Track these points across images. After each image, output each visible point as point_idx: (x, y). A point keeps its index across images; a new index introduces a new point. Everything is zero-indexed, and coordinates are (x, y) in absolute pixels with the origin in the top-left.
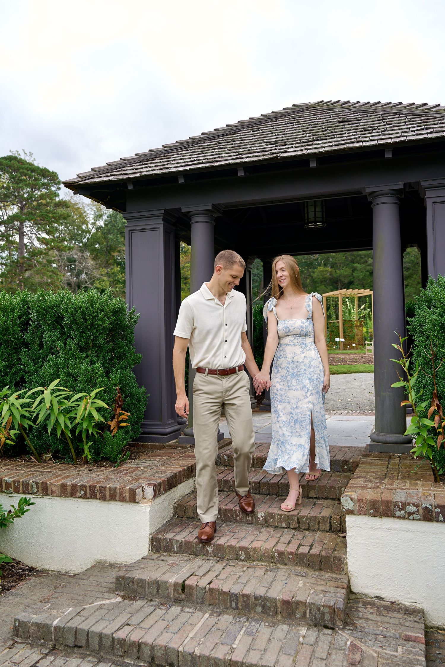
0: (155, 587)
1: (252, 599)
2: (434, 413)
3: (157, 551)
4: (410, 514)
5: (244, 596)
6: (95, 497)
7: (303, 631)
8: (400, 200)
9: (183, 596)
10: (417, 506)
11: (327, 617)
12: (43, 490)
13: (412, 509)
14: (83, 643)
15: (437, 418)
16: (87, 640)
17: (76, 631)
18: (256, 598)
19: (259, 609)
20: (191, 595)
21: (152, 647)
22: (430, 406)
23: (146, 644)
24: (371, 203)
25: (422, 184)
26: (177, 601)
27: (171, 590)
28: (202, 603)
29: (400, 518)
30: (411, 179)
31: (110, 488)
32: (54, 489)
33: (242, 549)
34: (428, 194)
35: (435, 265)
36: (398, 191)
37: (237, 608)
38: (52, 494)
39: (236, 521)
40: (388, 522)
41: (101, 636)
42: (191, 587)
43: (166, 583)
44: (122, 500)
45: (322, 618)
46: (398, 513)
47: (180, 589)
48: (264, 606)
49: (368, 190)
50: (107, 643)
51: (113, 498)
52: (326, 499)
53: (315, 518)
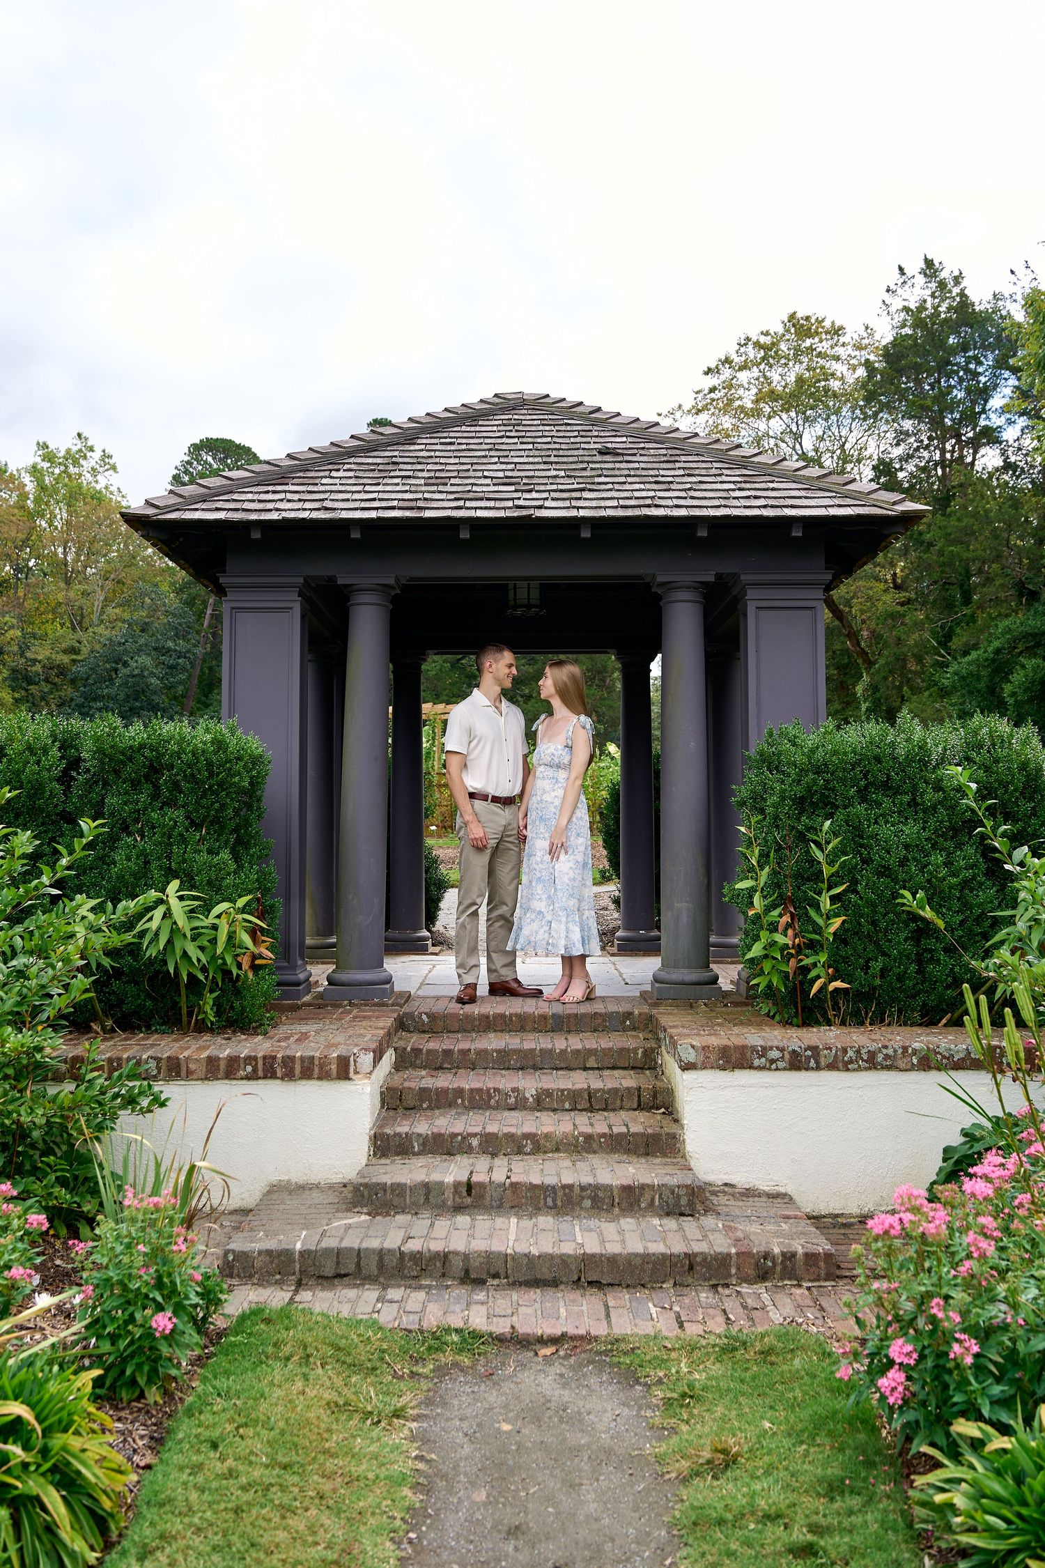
0: (423, 1192)
1: (577, 1190)
2: (788, 926)
3: (384, 1155)
4: (773, 1061)
5: (564, 1187)
6: (273, 1076)
7: (656, 1221)
8: (705, 596)
9: (469, 1200)
10: (782, 1050)
11: (684, 1201)
12: (170, 1070)
13: (775, 1054)
14: (352, 1267)
15: (790, 932)
16: (358, 1264)
17: (339, 1252)
18: (583, 1188)
19: (587, 1203)
20: (482, 1197)
21: (466, 1257)
22: (781, 916)
23: (456, 1253)
24: (659, 598)
25: (743, 577)
26: (459, 1209)
27: (449, 1194)
28: (500, 1207)
29: (760, 1068)
30: (727, 568)
31: (302, 1058)
32: (192, 1066)
33: (527, 1136)
34: (750, 594)
35: (758, 704)
36: (705, 584)
37: (555, 1206)
38: (189, 1075)
39: (489, 1107)
40: (742, 1076)
41: (381, 1253)
42: (481, 1185)
43: (441, 1184)
44: (324, 1076)
45: (677, 1204)
46: (756, 1062)
47: (464, 1190)
48: (595, 1199)
49: (660, 579)
50: (391, 1262)
51: (307, 1074)
52: (614, 1068)
53: (616, 1090)
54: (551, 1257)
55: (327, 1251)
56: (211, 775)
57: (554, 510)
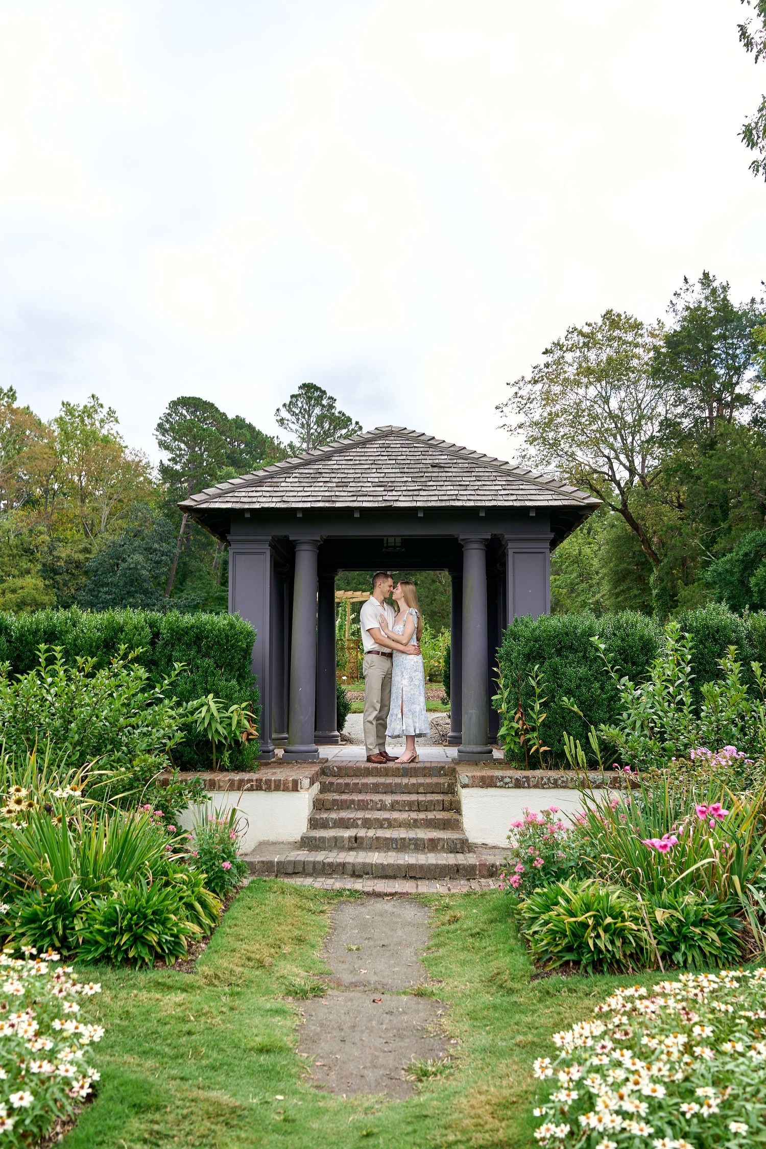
0: (334, 841)
1: (407, 841)
2: (519, 719)
3: (315, 828)
4: (506, 783)
5: (401, 839)
6: (261, 789)
7: (445, 855)
8: (486, 546)
9: (356, 845)
10: (511, 778)
11: (459, 846)
12: (210, 786)
13: (508, 780)
14: (301, 869)
15: (521, 722)
16: (304, 868)
17: (295, 862)
18: (410, 840)
19: (412, 847)
20: (362, 843)
21: (353, 865)
22: (515, 713)
23: (349, 863)
24: (462, 546)
25: (506, 536)
26: (351, 849)
27: (346, 842)
28: (370, 848)
29: (501, 787)
30: (497, 531)
31: (275, 781)
32: (221, 784)
33: (385, 819)
34: (510, 545)
35: (514, 604)
36: (487, 540)
37: (397, 848)
38: (220, 788)
39: (368, 809)
40: (492, 791)
41: (314, 863)
42: (362, 838)
43: (342, 837)
44: (286, 789)
45: (455, 848)
46: (498, 784)
47: (353, 840)
48: (416, 845)
49: (461, 537)
50: (319, 867)
51: (277, 788)
52: (432, 793)
53: (432, 801)
54: (393, 865)
55: (290, 862)
56: (227, 641)
57: (404, 503)
